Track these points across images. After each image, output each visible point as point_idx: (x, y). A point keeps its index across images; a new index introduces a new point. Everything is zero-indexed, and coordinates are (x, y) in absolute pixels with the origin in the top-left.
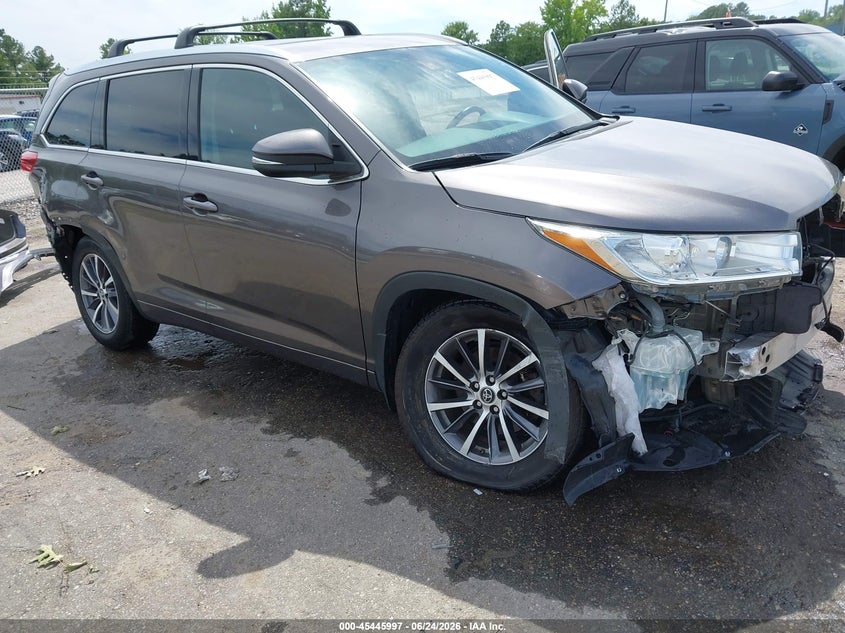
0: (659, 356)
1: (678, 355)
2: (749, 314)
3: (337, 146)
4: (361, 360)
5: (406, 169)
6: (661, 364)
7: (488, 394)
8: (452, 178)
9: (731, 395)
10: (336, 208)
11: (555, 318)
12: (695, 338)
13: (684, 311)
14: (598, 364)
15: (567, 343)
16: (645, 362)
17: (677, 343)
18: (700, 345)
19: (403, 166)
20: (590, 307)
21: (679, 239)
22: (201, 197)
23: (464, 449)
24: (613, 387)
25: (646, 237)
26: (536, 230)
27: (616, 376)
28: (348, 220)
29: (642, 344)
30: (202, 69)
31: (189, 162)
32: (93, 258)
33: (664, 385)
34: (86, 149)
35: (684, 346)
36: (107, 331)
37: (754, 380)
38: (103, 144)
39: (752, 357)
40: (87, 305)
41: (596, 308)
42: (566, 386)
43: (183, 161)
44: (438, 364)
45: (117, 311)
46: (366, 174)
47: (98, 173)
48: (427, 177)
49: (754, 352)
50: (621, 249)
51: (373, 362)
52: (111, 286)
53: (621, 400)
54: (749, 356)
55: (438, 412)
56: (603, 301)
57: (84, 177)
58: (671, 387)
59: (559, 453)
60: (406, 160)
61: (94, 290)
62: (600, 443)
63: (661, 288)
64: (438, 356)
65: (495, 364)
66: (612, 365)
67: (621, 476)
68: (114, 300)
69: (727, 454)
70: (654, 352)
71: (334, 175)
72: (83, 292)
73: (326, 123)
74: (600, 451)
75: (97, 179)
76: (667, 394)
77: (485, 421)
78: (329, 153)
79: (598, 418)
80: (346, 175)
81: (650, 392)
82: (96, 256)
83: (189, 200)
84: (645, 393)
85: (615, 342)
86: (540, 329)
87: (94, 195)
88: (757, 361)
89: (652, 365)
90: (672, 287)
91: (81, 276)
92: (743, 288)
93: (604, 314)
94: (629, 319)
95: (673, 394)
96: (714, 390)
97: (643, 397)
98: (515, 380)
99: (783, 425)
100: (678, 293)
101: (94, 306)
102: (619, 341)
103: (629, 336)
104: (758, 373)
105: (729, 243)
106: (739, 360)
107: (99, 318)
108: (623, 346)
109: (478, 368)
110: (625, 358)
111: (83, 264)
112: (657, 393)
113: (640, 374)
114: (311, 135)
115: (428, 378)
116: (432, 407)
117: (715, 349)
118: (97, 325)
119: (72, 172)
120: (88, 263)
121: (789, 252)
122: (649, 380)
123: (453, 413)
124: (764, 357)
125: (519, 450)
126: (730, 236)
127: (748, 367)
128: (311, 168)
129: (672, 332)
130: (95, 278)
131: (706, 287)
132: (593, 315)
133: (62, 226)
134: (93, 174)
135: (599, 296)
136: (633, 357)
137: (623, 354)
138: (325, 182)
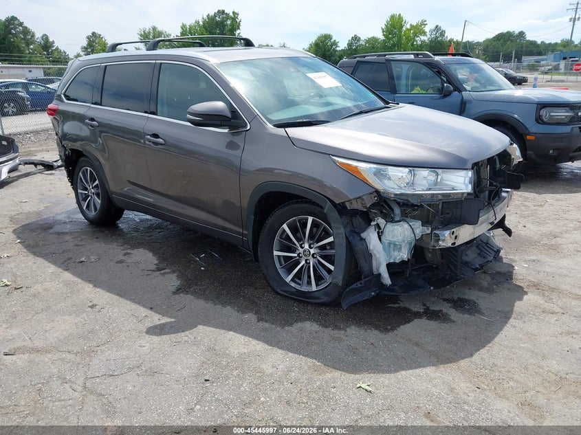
0: (396, 232)
1: (406, 233)
2: (448, 213)
3: (234, 112)
4: (240, 232)
5: (270, 126)
6: (397, 237)
7: (307, 252)
8: (295, 132)
9: (439, 258)
10: (231, 145)
11: (341, 209)
12: (417, 225)
13: (414, 210)
14: (364, 235)
15: (348, 223)
16: (389, 235)
17: (406, 226)
18: (419, 229)
19: (268, 124)
20: (360, 204)
21: (407, 170)
22: (156, 136)
23: (288, 279)
24: (371, 247)
25: (390, 168)
26: (334, 162)
27: (372, 241)
28: (238, 153)
29: (387, 226)
30: (161, 63)
31: (150, 116)
32: (87, 170)
33: (400, 249)
34: (89, 105)
35: (409, 227)
36: (92, 214)
37: (448, 249)
38: (99, 101)
39: (446, 235)
40: (81, 199)
41: (362, 204)
42: (344, 244)
43: (147, 115)
44: (284, 231)
45: (99, 201)
46: (248, 128)
47: (96, 119)
48: (281, 131)
49: (447, 233)
50: (377, 174)
51: (246, 233)
52: (97, 186)
53: (375, 255)
54: (444, 235)
55: (279, 256)
56: (366, 201)
57: (87, 121)
58: (403, 250)
59: (339, 280)
60: (270, 121)
61: (86, 189)
62: (362, 277)
63: (396, 195)
64: (285, 226)
65: (314, 237)
66: (371, 236)
67: (374, 297)
68: (98, 195)
69: (432, 288)
70: (393, 231)
71: (231, 127)
72: (79, 191)
73: (229, 98)
74: (362, 282)
75: (94, 122)
76: (401, 254)
77: (303, 266)
78: (229, 115)
79: (363, 264)
80: (237, 127)
81: (392, 253)
82: (89, 168)
83: (149, 137)
84: (389, 253)
85: (373, 223)
86: (333, 215)
87: (93, 132)
88: (449, 238)
89: (393, 237)
90: (401, 194)
91: (79, 181)
92: (440, 197)
93: (366, 207)
94: (382, 212)
95: (404, 255)
96: (430, 255)
97: (389, 255)
98: (323, 248)
99: (463, 274)
100: (405, 198)
101: (85, 200)
102: (375, 223)
103: (381, 221)
104: (450, 245)
105: (437, 175)
106: (439, 237)
107: (88, 206)
108: (378, 225)
109: (305, 237)
110: (378, 233)
111: (80, 174)
112: (396, 253)
113: (386, 242)
114: (220, 105)
115: (277, 237)
116: (276, 253)
117: (429, 232)
118: (86, 211)
119: (80, 118)
120: (83, 173)
121: (467, 180)
122: (392, 246)
123: (287, 259)
124: (453, 236)
125: (317, 285)
126: (437, 170)
127: (444, 240)
128: (219, 123)
129: (404, 220)
130: (87, 182)
131: (421, 195)
132: (360, 207)
133: (70, 149)
134: (92, 119)
135: (364, 198)
136: (382, 232)
137: (377, 230)
138: (226, 131)
